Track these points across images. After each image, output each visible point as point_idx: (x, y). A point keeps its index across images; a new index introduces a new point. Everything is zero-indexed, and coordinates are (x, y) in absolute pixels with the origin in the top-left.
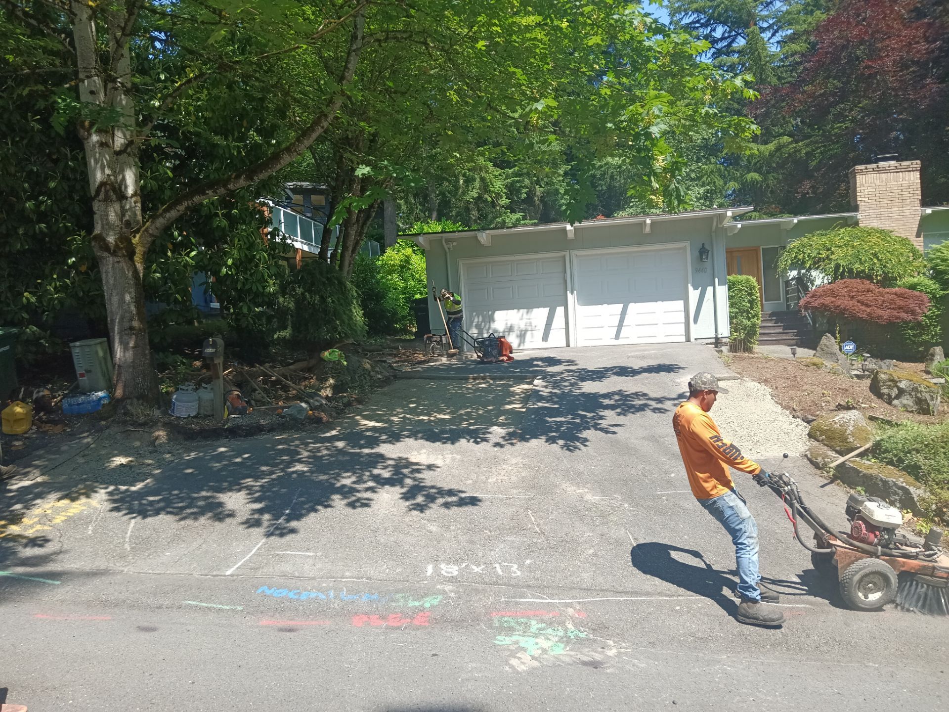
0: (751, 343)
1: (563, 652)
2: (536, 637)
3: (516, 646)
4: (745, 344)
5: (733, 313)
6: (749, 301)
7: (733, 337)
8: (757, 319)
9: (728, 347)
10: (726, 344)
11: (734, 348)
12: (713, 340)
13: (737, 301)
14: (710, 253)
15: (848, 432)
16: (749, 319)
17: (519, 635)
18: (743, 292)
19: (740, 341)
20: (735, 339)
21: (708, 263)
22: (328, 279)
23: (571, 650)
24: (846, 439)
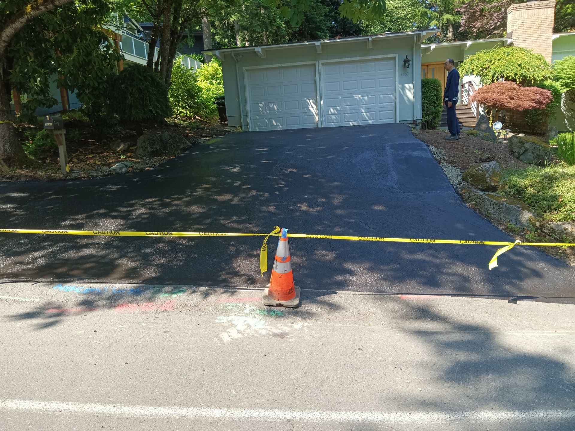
1: (263, 327)
2: (246, 317)
3: (229, 324)
4: (431, 124)
5: (425, 103)
6: (435, 95)
7: (424, 120)
8: (440, 108)
9: (420, 126)
10: (419, 124)
11: (424, 127)
12: (412, 122)
13: (428, 95)
14: (411, 63)
15: (487, 175)
16: (435, 107)
17: (235, 315)
18: (432, 89)
19: (428, 122)
20: (425, 121)
21: (410, 69)
23: (269, 325)
24: (486, 180)
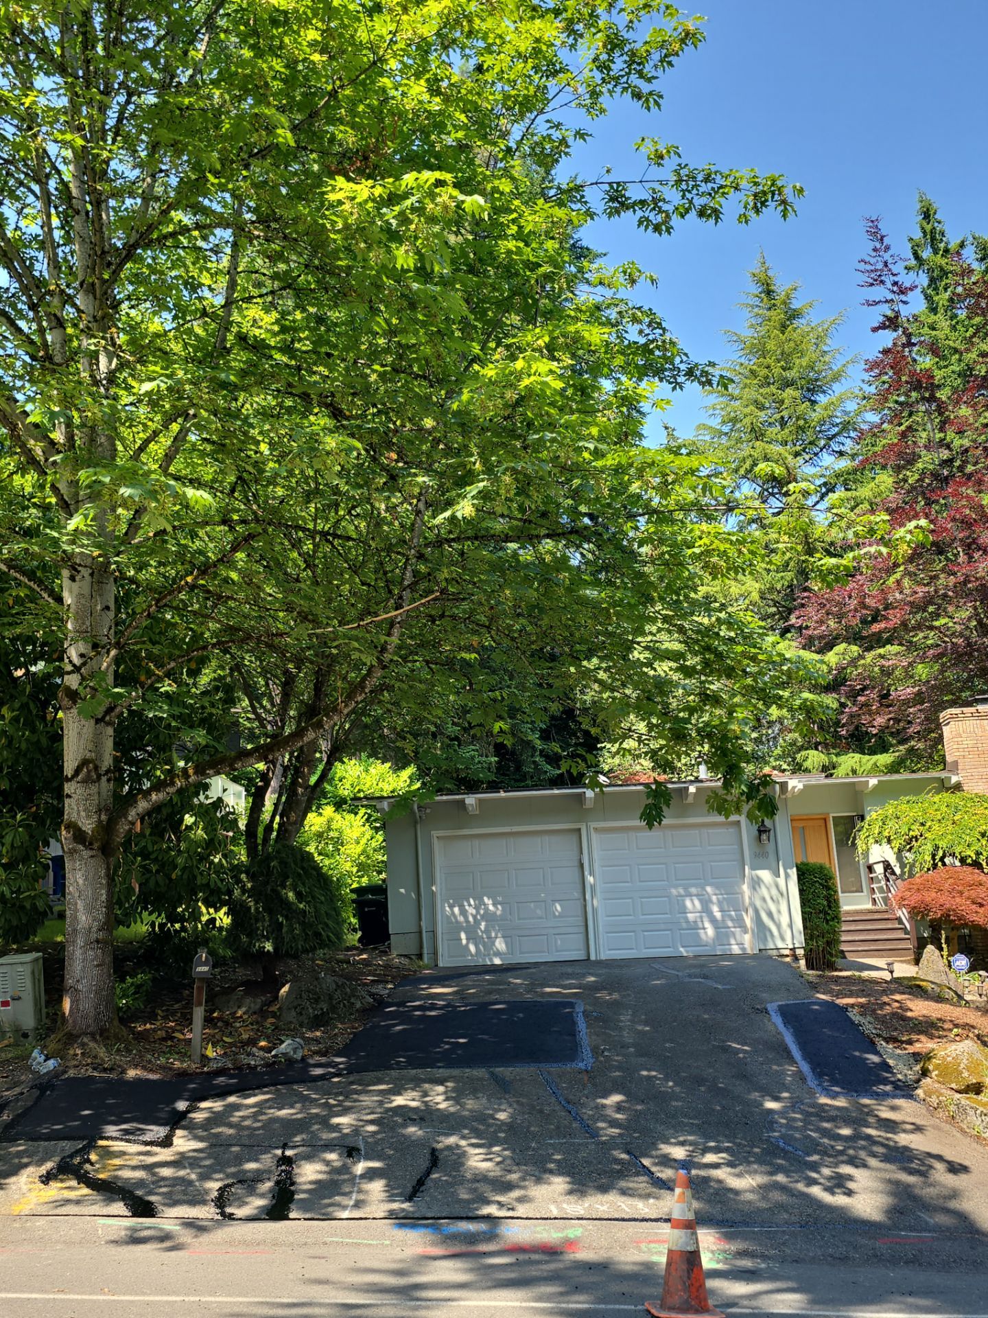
0: (831, 955)
4: (824, 956)
5: (807, 914)
6: (827, 898)
7: (809, 948)
9: (803, 962)
10: (801, 957)
11: (811, 963)
12: (787, 952)
13: (811, 897)
14: (771, 833)
15: (962, 1065)
18: (816, 885)
19: (818, 954)
20: (812, 950)
21: (770, 845)
22: (303, 868)
24: (961, 1074)
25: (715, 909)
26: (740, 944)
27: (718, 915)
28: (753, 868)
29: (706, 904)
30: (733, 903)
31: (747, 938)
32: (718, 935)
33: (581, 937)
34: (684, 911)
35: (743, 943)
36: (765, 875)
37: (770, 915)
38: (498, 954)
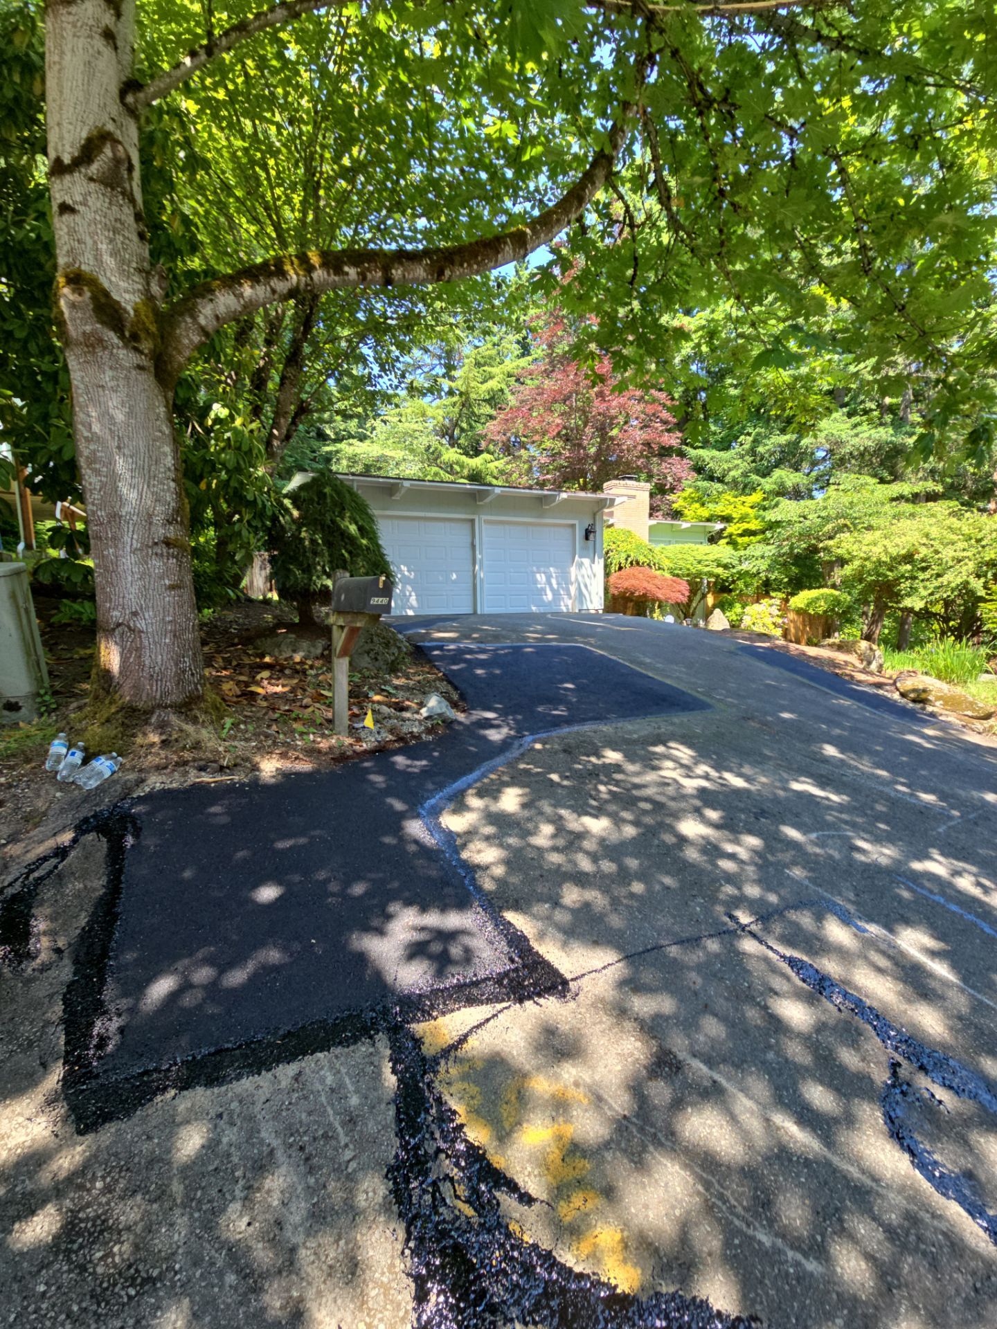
14: (593, 534)
21: (591, 543)
25: (554, 581)
26: (567, 606)
27: (555, 586)
28: (580, 557)
29: (549, 578)
30: (565, 578)
31: (570, 603)
32: (554, 599)
33: (470, 598)
34: (535, 582)
35: (567, 605)
36: (586, 561)
37: (586, 586)
38: (411, 608)
